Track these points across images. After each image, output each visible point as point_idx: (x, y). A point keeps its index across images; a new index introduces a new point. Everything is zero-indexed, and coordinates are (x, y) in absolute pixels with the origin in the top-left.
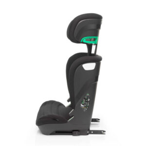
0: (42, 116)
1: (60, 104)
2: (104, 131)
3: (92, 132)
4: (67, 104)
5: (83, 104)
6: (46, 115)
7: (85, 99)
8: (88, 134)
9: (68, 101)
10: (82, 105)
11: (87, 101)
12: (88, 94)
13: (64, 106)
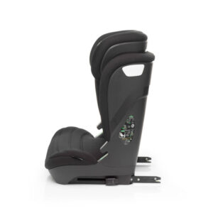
0: (56, 152)
1: (84, 134)
3: (139, 180)
4: (96, 133)
5: (123, 133)
6: (61, 151)
8: (131, 183)
9: (99, 127)
10: (122, 135)
11: (131, 128)
12: (131, 117)
13: (92, 136)
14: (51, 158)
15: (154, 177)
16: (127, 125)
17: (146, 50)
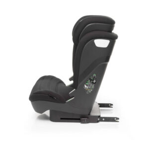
1: (60, 82)
2: (118, 119)
3: (104, 119)
4: (68, 83)
7: (90, 79)
9: (70, 80)
11: (93, 83)
12: (95, 75)
13: (65, 85)
14: (34, 94)
15: (114, 118)
16: (91, 80)
17: (113, 32)
